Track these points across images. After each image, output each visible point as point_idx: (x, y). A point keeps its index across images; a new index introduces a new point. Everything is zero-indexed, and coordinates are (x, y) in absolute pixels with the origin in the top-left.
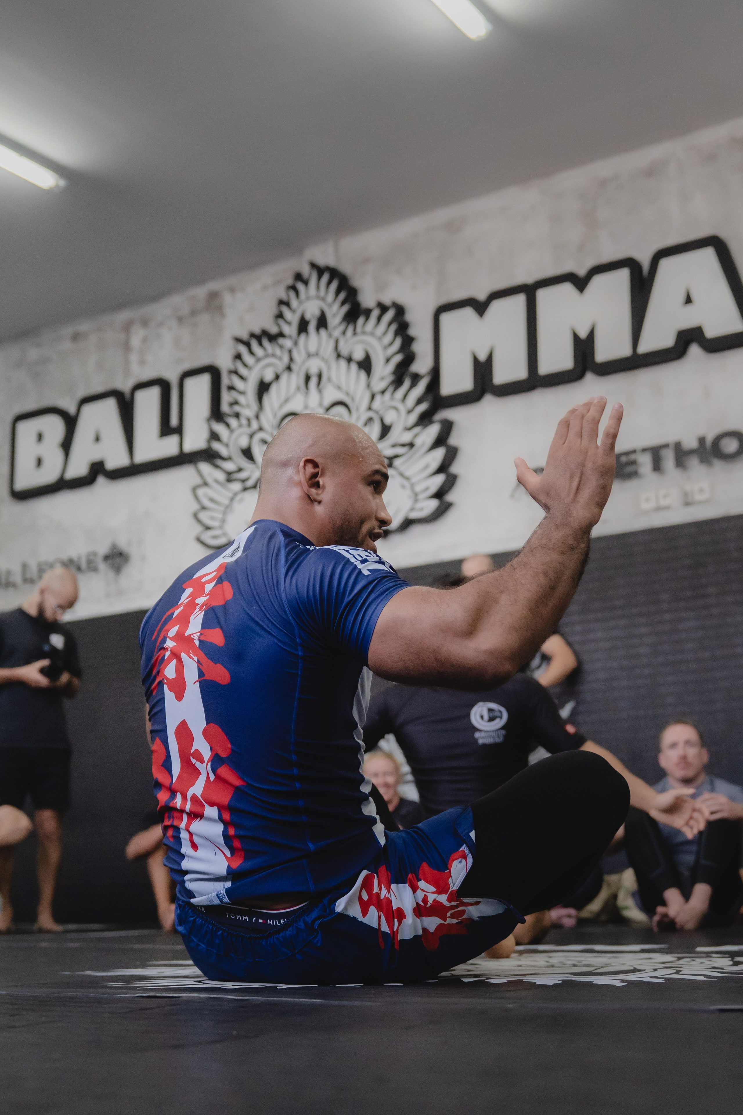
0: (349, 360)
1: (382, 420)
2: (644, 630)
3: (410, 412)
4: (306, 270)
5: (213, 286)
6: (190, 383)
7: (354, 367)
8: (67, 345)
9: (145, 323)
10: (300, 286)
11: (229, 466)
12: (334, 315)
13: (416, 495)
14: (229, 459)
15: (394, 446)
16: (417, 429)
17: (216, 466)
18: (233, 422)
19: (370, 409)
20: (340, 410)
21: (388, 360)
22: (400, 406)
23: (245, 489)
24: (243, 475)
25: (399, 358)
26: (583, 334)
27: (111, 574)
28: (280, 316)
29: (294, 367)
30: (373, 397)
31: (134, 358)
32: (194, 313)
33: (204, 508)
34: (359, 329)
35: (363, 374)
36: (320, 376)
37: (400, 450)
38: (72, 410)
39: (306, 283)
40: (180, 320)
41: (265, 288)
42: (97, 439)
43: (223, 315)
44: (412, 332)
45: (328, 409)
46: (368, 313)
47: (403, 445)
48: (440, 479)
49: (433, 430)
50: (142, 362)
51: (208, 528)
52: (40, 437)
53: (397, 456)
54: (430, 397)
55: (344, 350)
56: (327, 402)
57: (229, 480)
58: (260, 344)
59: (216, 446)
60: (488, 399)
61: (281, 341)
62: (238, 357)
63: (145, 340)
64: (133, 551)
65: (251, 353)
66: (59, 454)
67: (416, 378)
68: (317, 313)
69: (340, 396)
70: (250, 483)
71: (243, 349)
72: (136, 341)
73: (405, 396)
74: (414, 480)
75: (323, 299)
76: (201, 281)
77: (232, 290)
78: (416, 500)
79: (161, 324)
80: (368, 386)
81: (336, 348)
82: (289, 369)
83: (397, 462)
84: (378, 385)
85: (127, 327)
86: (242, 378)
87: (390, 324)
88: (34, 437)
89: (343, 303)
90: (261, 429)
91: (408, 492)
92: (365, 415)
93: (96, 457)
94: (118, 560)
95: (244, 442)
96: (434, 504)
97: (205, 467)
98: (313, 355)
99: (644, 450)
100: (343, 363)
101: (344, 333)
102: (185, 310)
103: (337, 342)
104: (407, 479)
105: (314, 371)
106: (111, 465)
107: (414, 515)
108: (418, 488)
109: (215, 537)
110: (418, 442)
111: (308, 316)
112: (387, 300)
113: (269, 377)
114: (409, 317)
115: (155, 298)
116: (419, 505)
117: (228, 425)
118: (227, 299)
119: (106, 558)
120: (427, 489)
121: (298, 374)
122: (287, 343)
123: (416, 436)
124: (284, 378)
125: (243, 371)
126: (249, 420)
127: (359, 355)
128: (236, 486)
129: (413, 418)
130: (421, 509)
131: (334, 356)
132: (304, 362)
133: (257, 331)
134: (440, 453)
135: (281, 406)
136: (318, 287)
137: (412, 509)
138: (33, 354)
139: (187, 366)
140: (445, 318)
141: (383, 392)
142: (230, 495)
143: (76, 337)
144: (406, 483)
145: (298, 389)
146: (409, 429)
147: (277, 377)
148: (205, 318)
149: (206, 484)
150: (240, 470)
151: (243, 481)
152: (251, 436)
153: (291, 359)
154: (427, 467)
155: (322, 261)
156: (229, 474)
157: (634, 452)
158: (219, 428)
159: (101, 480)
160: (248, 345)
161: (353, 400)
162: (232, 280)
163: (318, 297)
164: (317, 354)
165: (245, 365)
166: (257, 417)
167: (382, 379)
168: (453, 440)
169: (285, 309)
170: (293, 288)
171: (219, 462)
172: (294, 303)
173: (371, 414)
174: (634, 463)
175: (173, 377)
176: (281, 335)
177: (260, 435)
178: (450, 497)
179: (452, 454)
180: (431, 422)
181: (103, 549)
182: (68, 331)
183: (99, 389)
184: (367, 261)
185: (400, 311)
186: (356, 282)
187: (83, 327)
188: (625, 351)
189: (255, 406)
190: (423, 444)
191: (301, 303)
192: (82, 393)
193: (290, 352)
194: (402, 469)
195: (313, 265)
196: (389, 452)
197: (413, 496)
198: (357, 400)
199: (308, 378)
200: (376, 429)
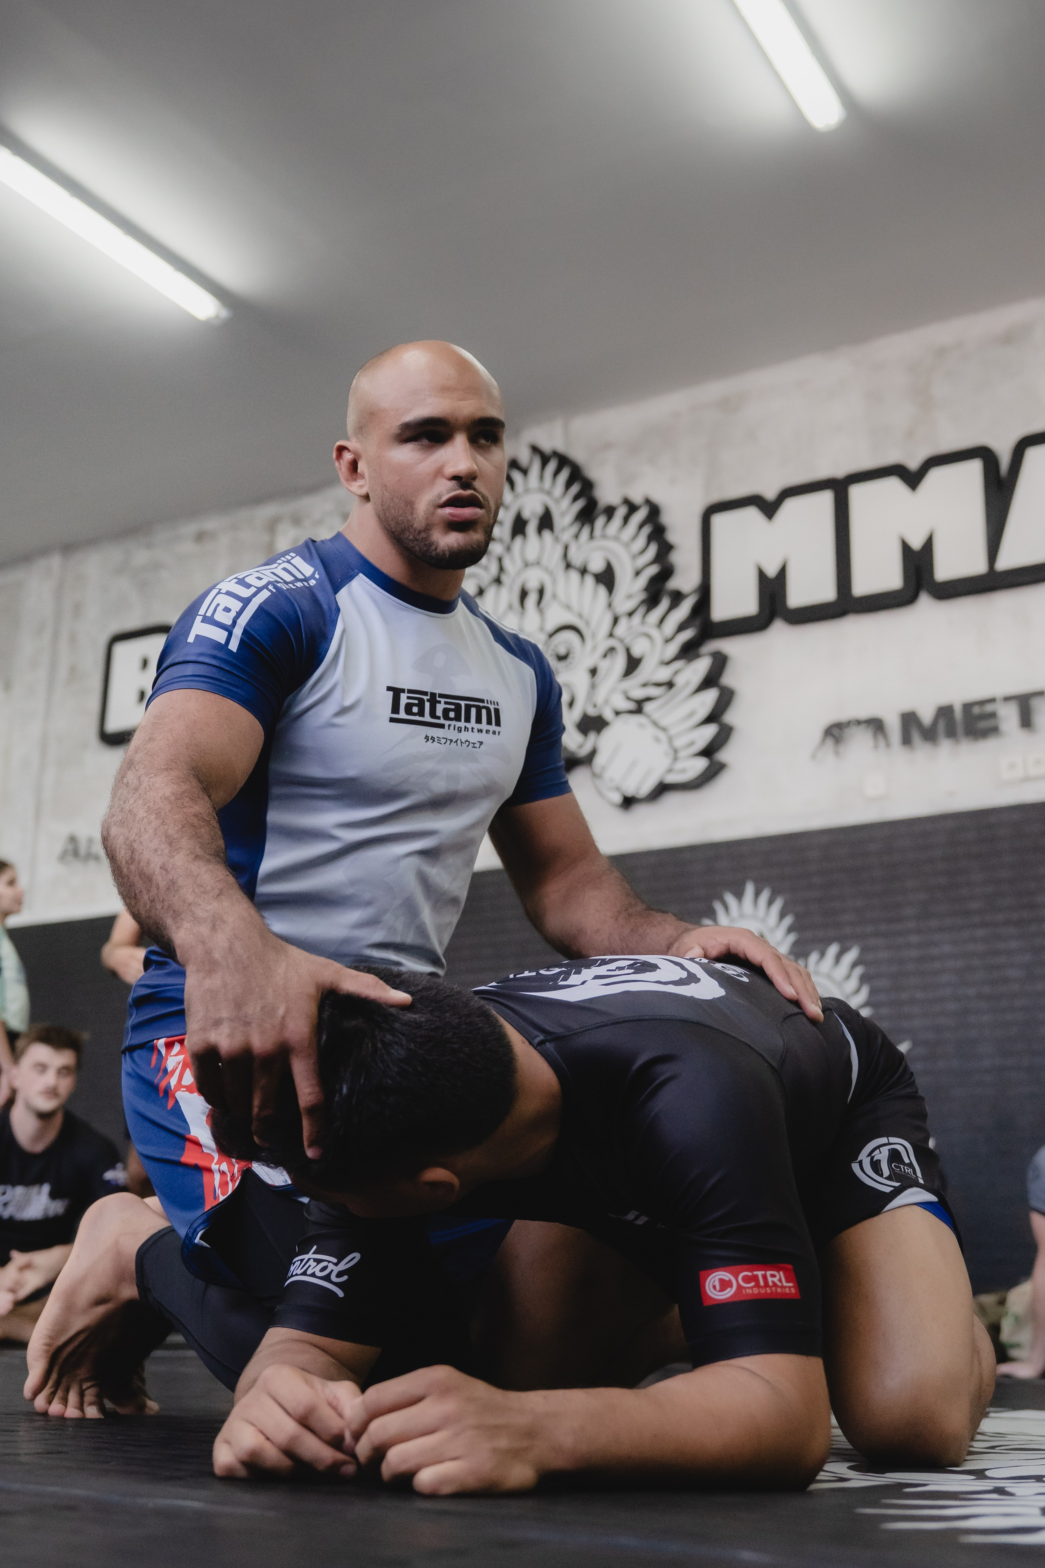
0: (584, 571)
1: (628, 650)
2: (1014, 944)
3: (668, 641)
4: (524, 456)
7: (590, 580)
8: (188, 547)
9: (297, 521)
10: (517, 476)
12: (563, 514)
13: (676, 751)
15: (645, 685)
16: (679, 664)
19: (611, 635)
20: (569, 636)
21: (638, 573)
22: (654, 633)
25: (654, 570)
26: (917, 543)
29: (504, 578)
30: (616, 620)
34: (598, 533)
35: (602, 590)
36: (541, 592)
37: (652, 691)
39: (525, 472)
44: (672, 537)
45: (551, 635)
46: (610, 511)
47: (659, 684)
48: (711, 730)
49: (701, 666)
53: (648, 699)
54: (698, 622)
55: (576, 557)
56: (550, 626)
60: (779, 627)
67: (677, 597)
68: (540, 510)
69: (569, 618)
73: (662, 621)
74: (673, 731)
75: (549, 493)
78: (676, 759)
80: (610, 605)
81: (565, 555)
82: (498, 581)
83: (648, 707)
84: (623, 605)
85: (272, 526)
87: (641, 526)
89: (576, 498)
91: (664, 746)
92: (604, 644)
96: (702, 764)
98: (532, 565)
99: (1007, 699)
100: (574, 576)
101: (577, 536)
103: (566, 548)
104: (664, 729)
105: (533, 585)
107: (671, 779)
108: (679, 743)
110: (680, 680)
111: (526, 514)
112: (637, 497)
114: (666, 518)
115: (313, 489)
116: (679, 765)
120: (692, 744)
121: (511, 588)
122: (497, 548)
123: (676, 673)
124: (491, 592)
127: (597, 565)
129: (673, 649)
130: (683, 771)
131: (562, 565)
132: (519, 573)
134: (710, 696)
136: (541, 477)
137: (670, 771)
138: (141, 556)
140: (719, 521)
141: (630, 614)
143: (200, 537)
144: (662, 735)
145: (510, 607)
146: (668, 663)
147: (481, 592)
153: (501, 569)
154: (692, 714)
155: (547, 446)
157: (992, 700)
161: (587, 623)
163: (541, 490)
164: (538, 563)
167: (630, 597)
168: (728, 680)
170: (507, 477)
172: (508, 497)
173: (612, 642)
174: (993, 715)
178: (724, 755)
179: (726, 699)
180: (699, 655)
182: (190, 528)
184: (607, 446)
185: (654, 511)
186: (593, 473)
187: (211, 524)
188: (978, 566)
190: (687, 684)
191: (517, 496)
193: (500, 560)
194: (656, 716)
195: (535, 449)
196: (639, 694)
197: (671, 753)
198: (593, 623)
199: (524, 594)
200: (620, 662)
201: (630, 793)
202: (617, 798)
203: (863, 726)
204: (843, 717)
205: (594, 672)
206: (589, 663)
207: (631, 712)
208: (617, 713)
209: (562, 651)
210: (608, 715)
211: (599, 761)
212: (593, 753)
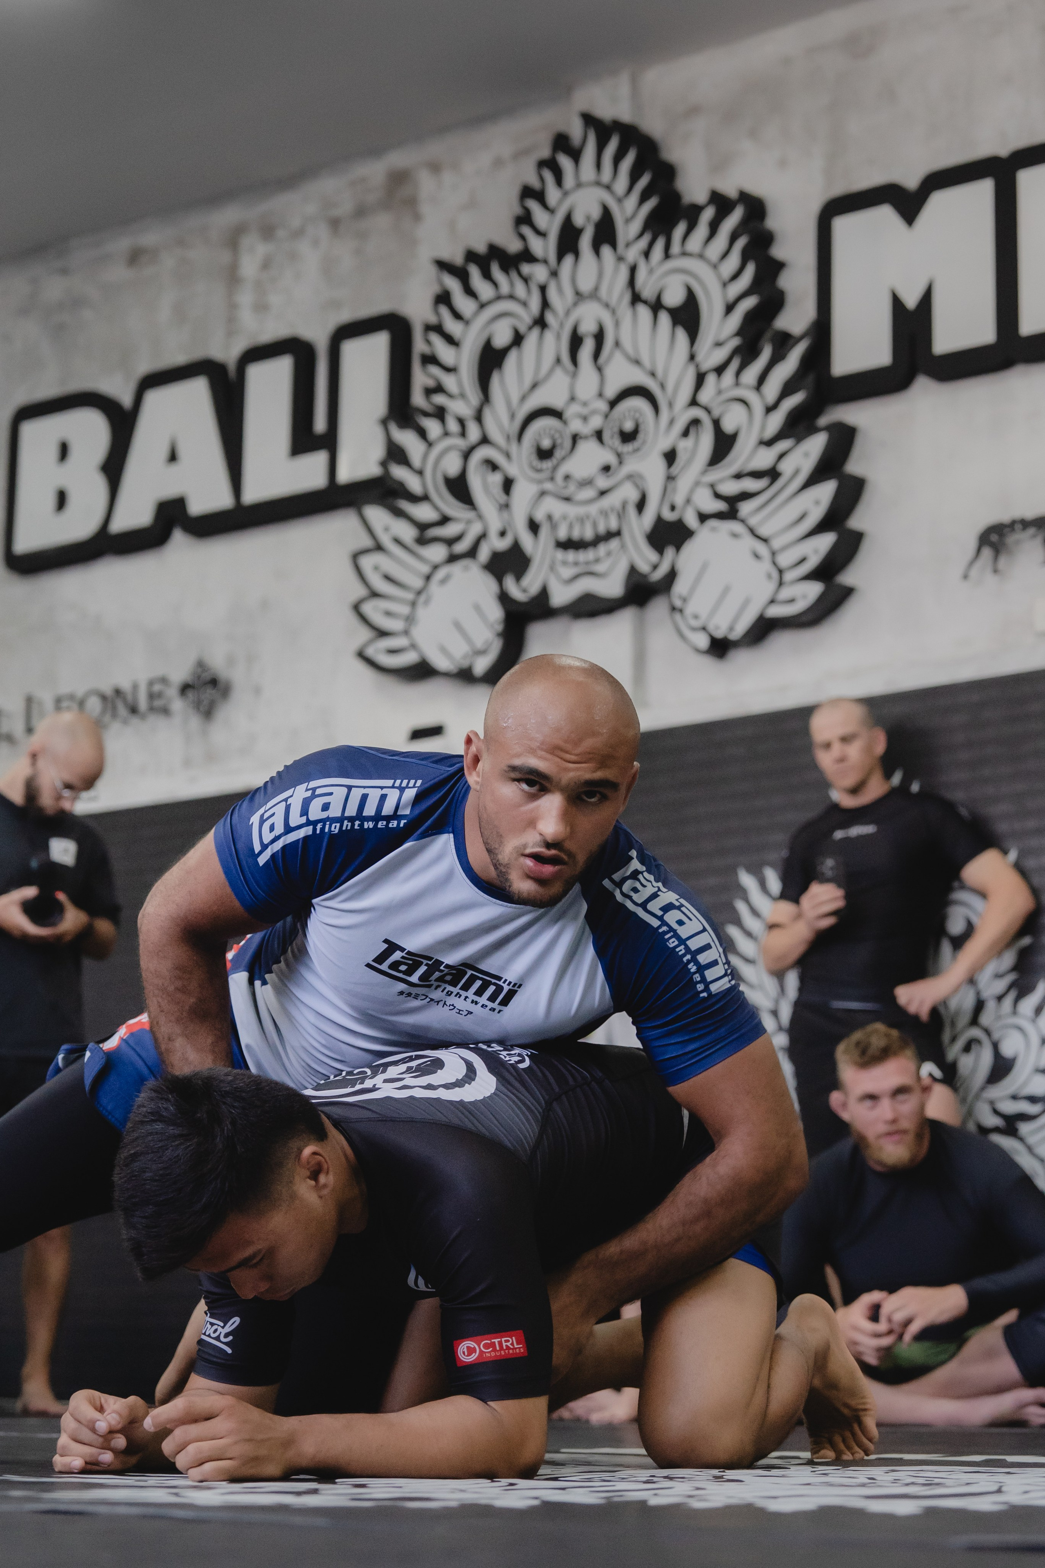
0: (656, 306)
1: (716, 423)
3: (770, 409)
4: (575, 130)
5: (397, 159)
6: (351, 349)
7: (664, 319)
8: (118, 273)
9: (268, 232)
10: (565, 162)
11: (424, 512)
12: (628, 221)
13: (781, 572)
14: (425, 498)
15: (738, 476)
16: (783, 445)
17: (399, 513)
18: (433, 427)
19: (694, 402)
20: (638, 403)
21: (730, 308)
22: (752, 397)
23: (453, 558)
24: (449, 530)
25: (750, 302)
27: (195, 721)
28: (524, 219)
29: (549, 318)
30: (700, 379)
31: (245, 298)
32: (361, 212)
33: (374, 594)
34: (676, 248)
35: (682, 336)
36: (599, 337)
37: (750, 485)
38: (126, 400)
39: (576, 155)
40: (335, 224)
41: (498, 163)
42: (173, 457)
43: (417, 217)
44: (778, 252)
45: (613, 404)
46: (692, 213)
47: (756, 475)
48: (826, 541)
49: (814, 447)
50: (261, 307)
51: (382, 633)
52: (64, 451)
53: (745, 496)
54: (810, 379)
55: (647, 287)
56: (611, 392)
57: (422, 541)
58: (487, 275)
59: (399, 472)
60: (923, 385)
61: (526, 268)
62: (443, 299)
63: (266, 265)
64: (237, 676)
65: (470, 292)
66: (100, 485)
67: (784, 342)
68: (596, 214)
69: (639, 378)
70: (461, 547)
71: (453, 284)
72: (249, 266)
73: (762, 379)
74: (776, 543)
75: (608, 188)
76: (375, 152)
77: (435, 168)
78: (781, 583)
79: (298, 234)
80: (692, 357)
81: (632, 282)
82: (540, 322)
83: (745, 508)
84: (712, 358)
85: (234, 240)
86: (450, 340)
87: (734, 238)
88: (53, 451)
89: (644, 197)
90: (485, 440)
91: (766, 565)
92: (685, 417)
93: (169, 492)
94: (209, 693)
95: (452, 465)
96: (815, 589)
97: (376, 515)
98: (587, 297)
100: (644, 312)
101: (647, 254)
102: (345, 207)
103: (633, 270)
104: (765, 540)
105: (588, 328)
106: (196, 507)
107: (775, 611)
108: (784, 560)
109: (392, 651)
110: (786, 467)
111: (579, 220)
112: (730, 188)
113: (502, 339)
114: (772, 223)
115: (289, 181)
116: (785, 593)
117: (422, 433)
118: (426, 183)
119: (185, 688)
120: (801, 561)
121: (558, 333)
122: (539, 273)
123: (781, 456)
124: (531, 340)
125: (452, 326)
126: (461, 422)
127: (674, 297)
128: (437, 553)
129: (776, 421)
130: (790, 600)
131: (628, 297)
132: (568, 313)
133: (481, 248)
134: (826, 491)
135: (523, 398)
136: (598, 165)
137: (773, 600)
138: (54, 288)
139: (346, 316)
140: (841, 225)
141: (720, 370)
142: (425, 569)
143: (135, 257)
144: (762, 549)
145: (558, 361)
146: (769, 443)
147: (518, 339)
148: (382, 221)
149: (379, 547)
150: (445, 520)
151: (450, 542)
152: (467, 455)
153: (545, 304)
154: (802, 517)
155: (606, 112)
156: (422, 527)
158: (407, 439)
159: (178, 537)
160: (462, 275)
161: (662, 386)
162: (434, 149)
163: (598, 183)
164: (594, 295)
165: (457, 316)
166: (479, 418)
167: (719, 344)
168: (854, 466)
169: (533, 205)
170: (551, 165)
171: (405, 505)
172: (553, 194)
173: (696, 412)
175: (319, 337)
176: (527, 256)
177: (484, 452)
178: (847, 578)
179: (851, 493)
180: (813, 430)
181: (180, 673)
182: (122, 244)
183: (180, 359)
184: (694, 111)
185: (755, 209)
186: (673, 153)
187: (150, 237)
189: (474, 397)
190: (796, 472)
191: (566, 194)
192: (144, 367)
193: (543, 289)
194: (753, 521)
195: (589, 120)
196: (731, 488)
197: (775, 574)
198: (670, 386)
199: (576, 341)
200: (706, 441)
201: (719, 634)
202: (703, 641)
203: (1032, 531)
204: (1005, 517)
205: (670, 457)
206: (665, 444)
207: (720, 516)
208: (703, 518)
209: (629, 426)
210: (691, 521)
211: (680, 587)
212: (672, 575)
